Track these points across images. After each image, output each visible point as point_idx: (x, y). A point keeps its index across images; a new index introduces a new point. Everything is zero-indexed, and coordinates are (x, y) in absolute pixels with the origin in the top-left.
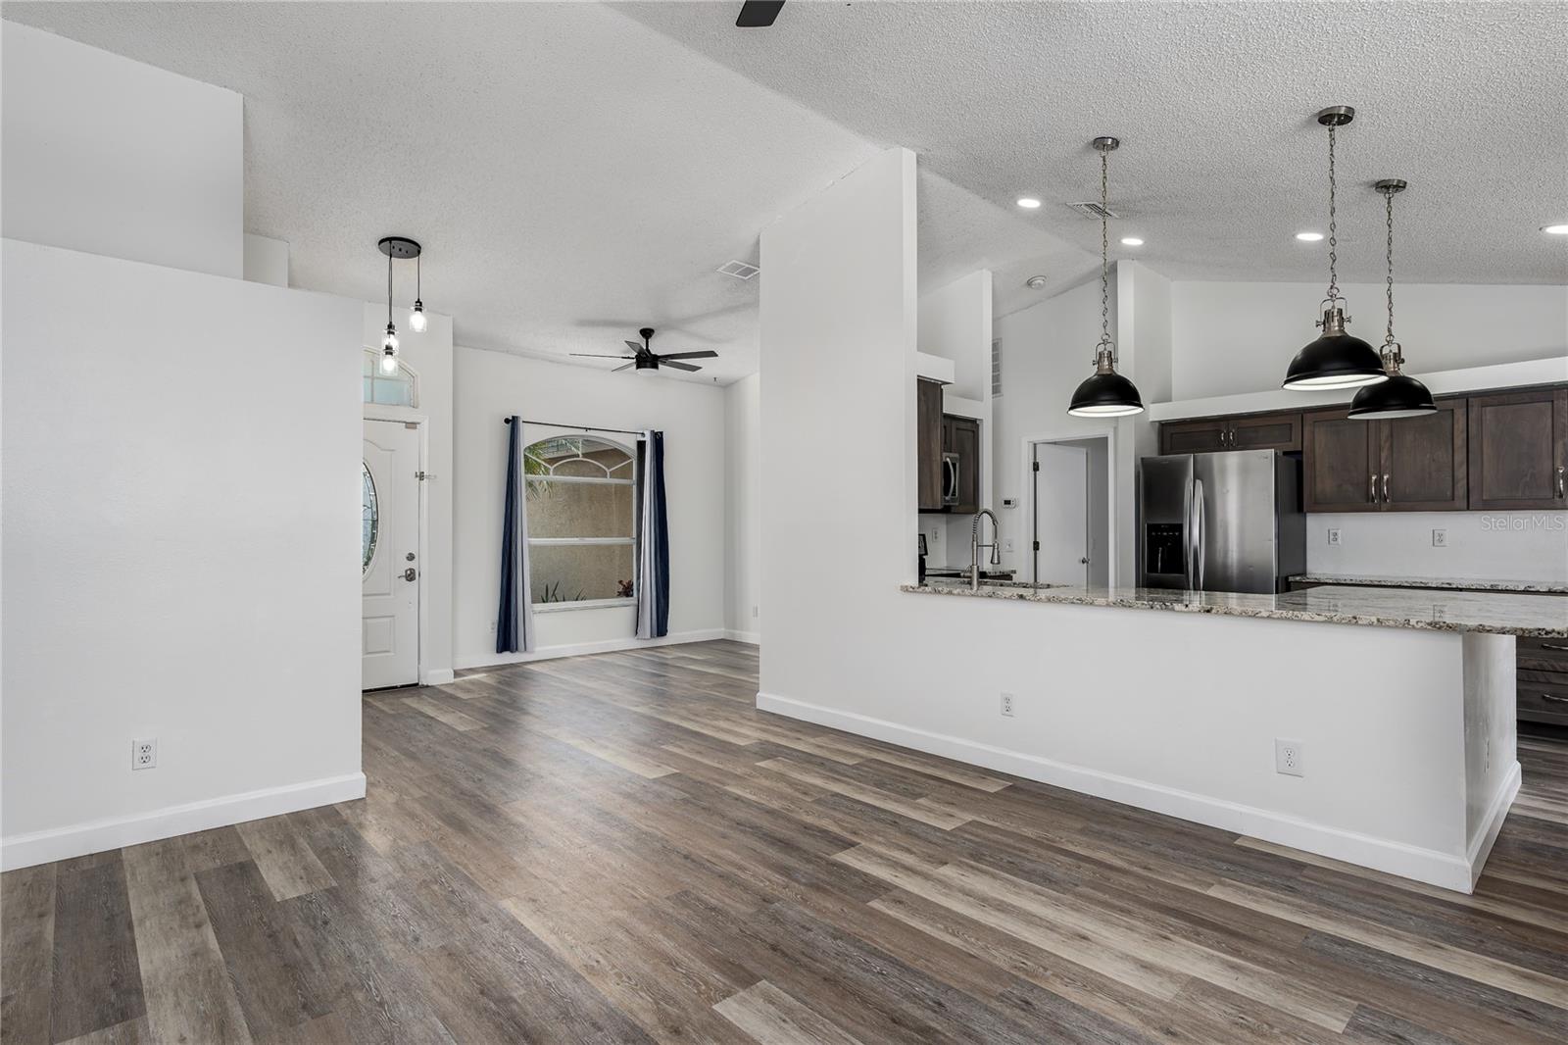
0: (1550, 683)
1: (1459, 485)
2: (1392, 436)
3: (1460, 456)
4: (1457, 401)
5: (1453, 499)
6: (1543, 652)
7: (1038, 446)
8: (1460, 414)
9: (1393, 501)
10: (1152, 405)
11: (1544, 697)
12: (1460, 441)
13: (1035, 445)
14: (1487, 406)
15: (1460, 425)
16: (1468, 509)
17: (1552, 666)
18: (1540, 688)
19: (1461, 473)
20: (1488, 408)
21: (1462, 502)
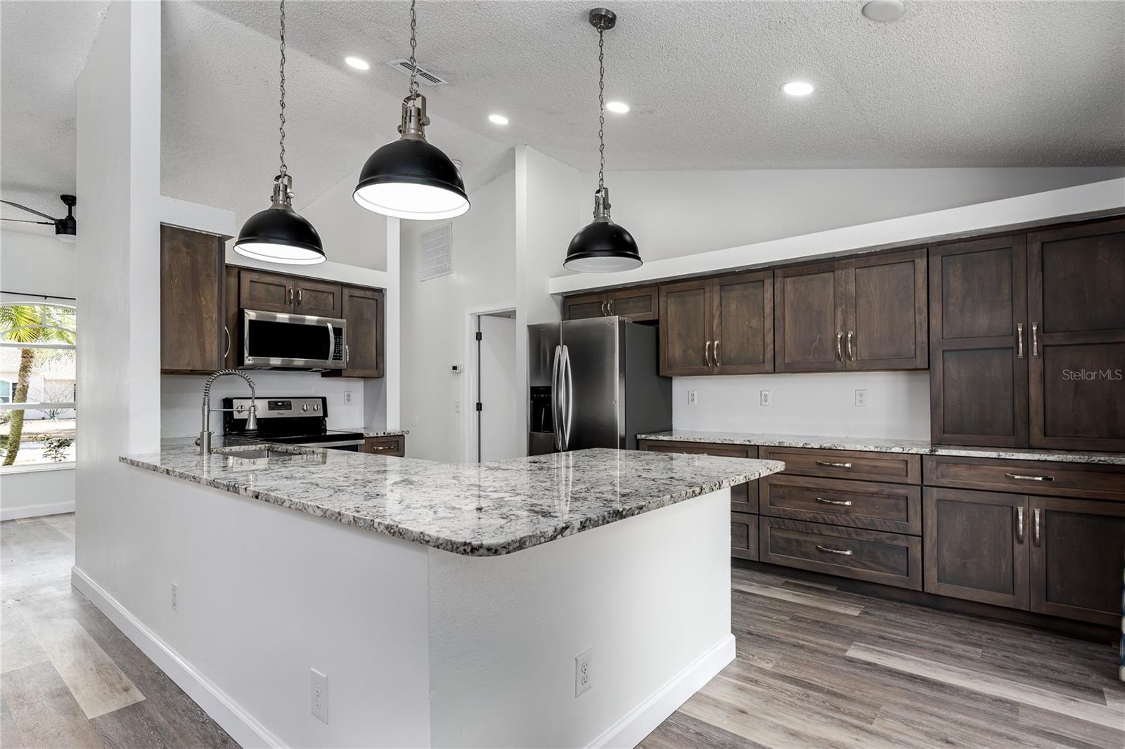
0: (822, 535)
1: (768, 350)
2: (721, 305)
3: (769, 323)
4: (767, 272)
5: (764, 363)
6: (816, 505)
7: (481, 317)
8: (768, 283)
9: (722, 364)
10: (551, 279)
11: (817, 547)
12: (768, 309)
13: (479, 316)
14: (788, 277)
15: (768, 295)
16: (774, 372)
17: (823, 519)
18: (814, 539)
19: (769, 339)
20: (789, 279)
21: (769, 366)
